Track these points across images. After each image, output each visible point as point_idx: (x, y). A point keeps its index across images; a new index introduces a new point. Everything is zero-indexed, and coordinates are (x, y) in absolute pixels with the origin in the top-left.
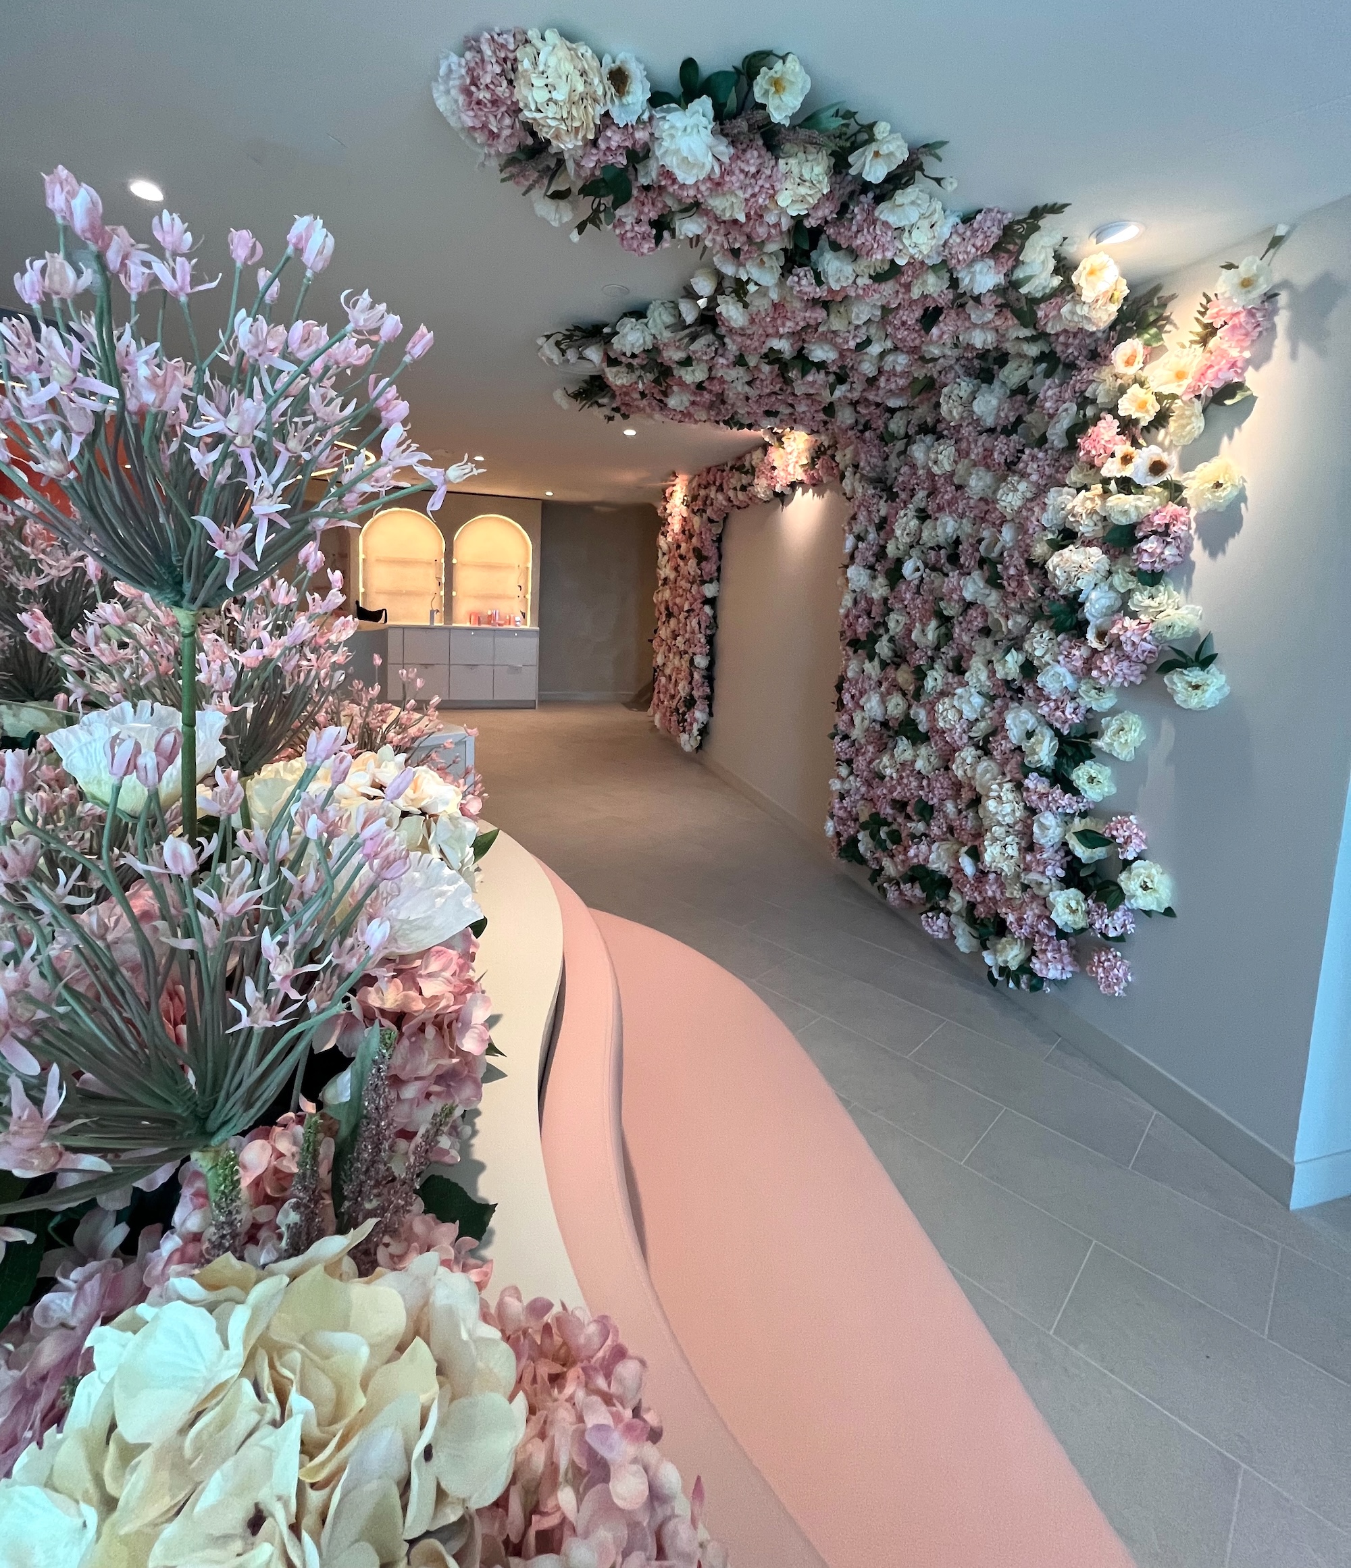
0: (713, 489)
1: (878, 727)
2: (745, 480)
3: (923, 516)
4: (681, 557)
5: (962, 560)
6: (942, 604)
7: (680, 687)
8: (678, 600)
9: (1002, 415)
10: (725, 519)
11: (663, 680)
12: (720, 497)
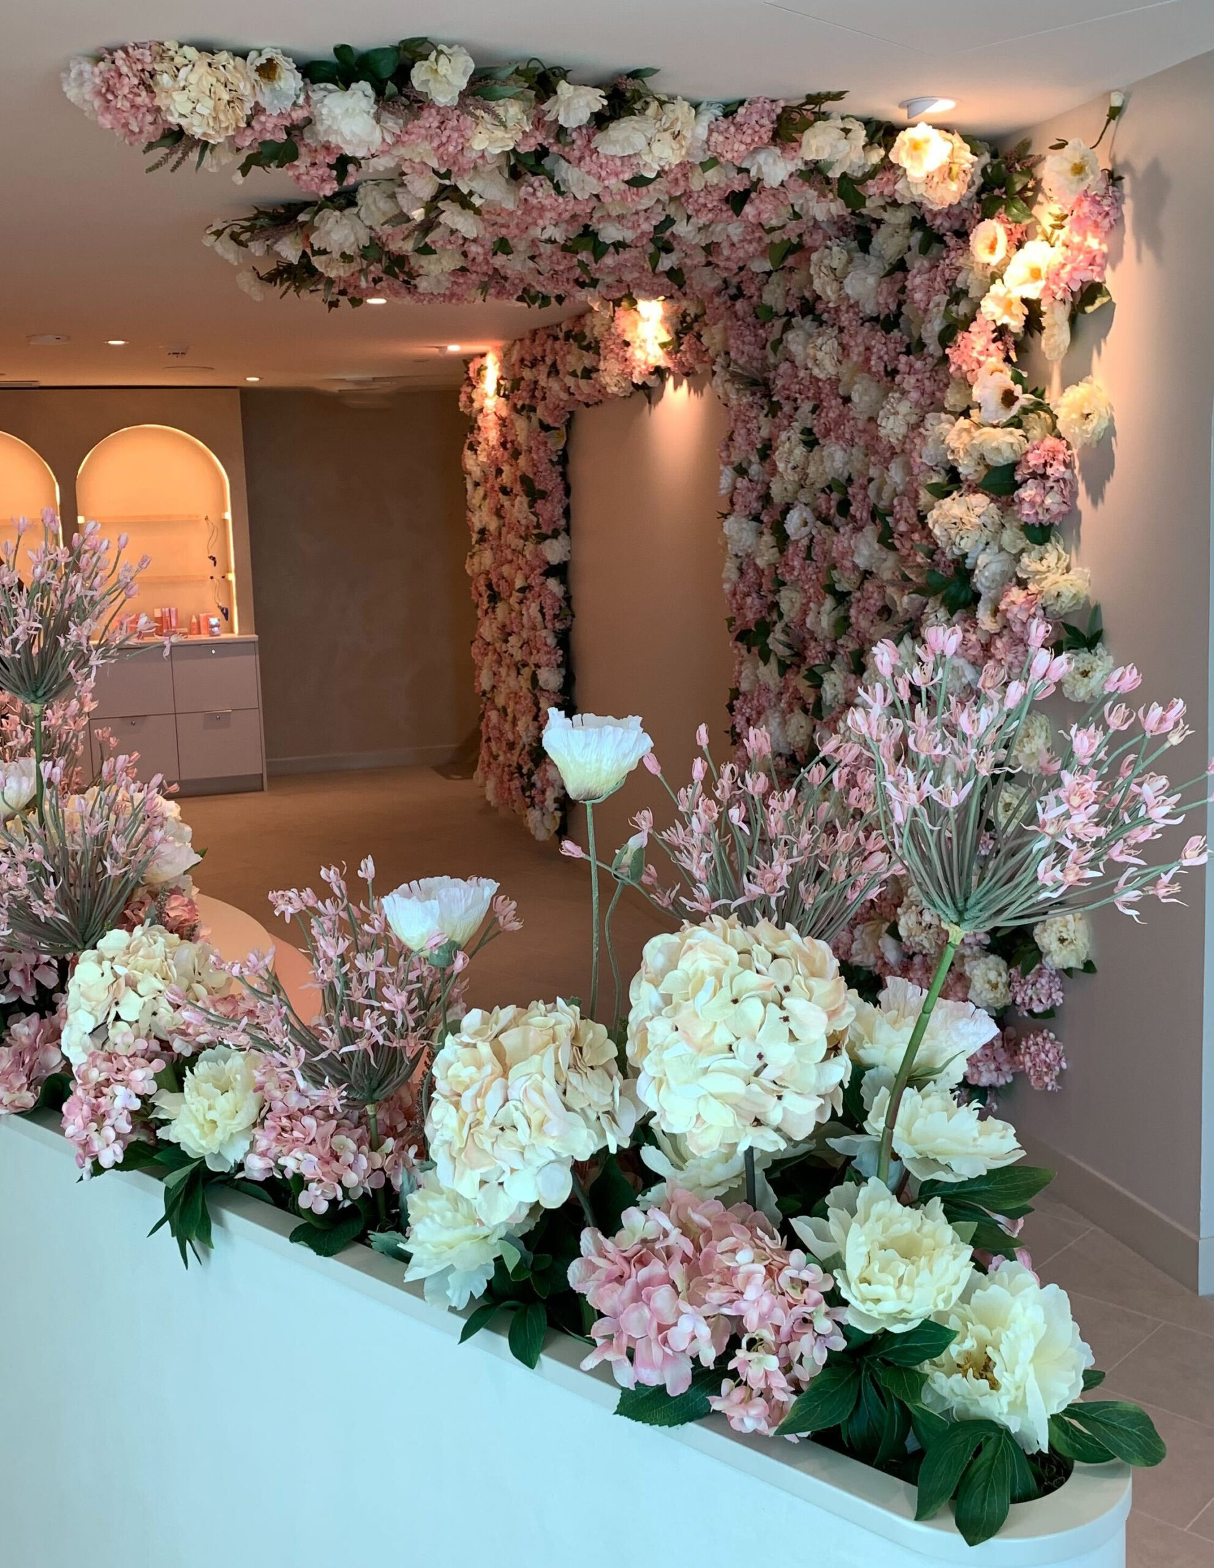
0: (543, 369)
1: (782, 763)
2: (588, 360)
3: (811, 441)
4: (504, 491)
5: (852, 509)
6: (835, 574)
7: (521, 727)
8: (506, 570)
9: (881, 301)
10: (569, 424)
11: (494, 716)
12: (554, 385)
